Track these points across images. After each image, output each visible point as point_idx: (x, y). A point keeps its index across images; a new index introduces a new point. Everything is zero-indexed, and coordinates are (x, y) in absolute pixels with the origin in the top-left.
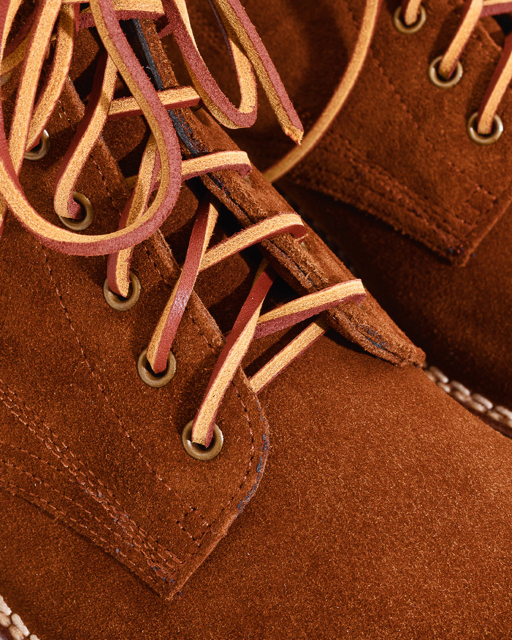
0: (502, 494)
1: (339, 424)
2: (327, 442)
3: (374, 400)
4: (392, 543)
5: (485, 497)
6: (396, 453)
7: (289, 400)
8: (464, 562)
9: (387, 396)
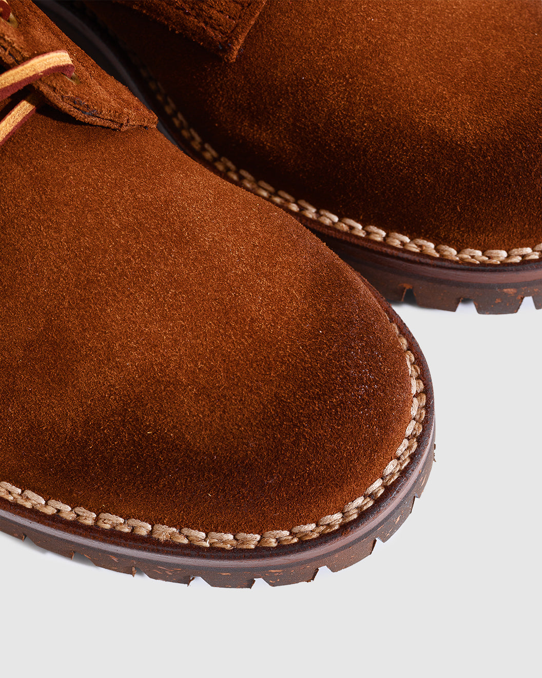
0: (216, 241)
1: (59, 192)
2: (49, 210)
3: (92, 166)
4: (115, 295)
5: (200, 246)
6: (114, 214)
7: (11, 174)
8: (180, 306)
9: (105, 160)
